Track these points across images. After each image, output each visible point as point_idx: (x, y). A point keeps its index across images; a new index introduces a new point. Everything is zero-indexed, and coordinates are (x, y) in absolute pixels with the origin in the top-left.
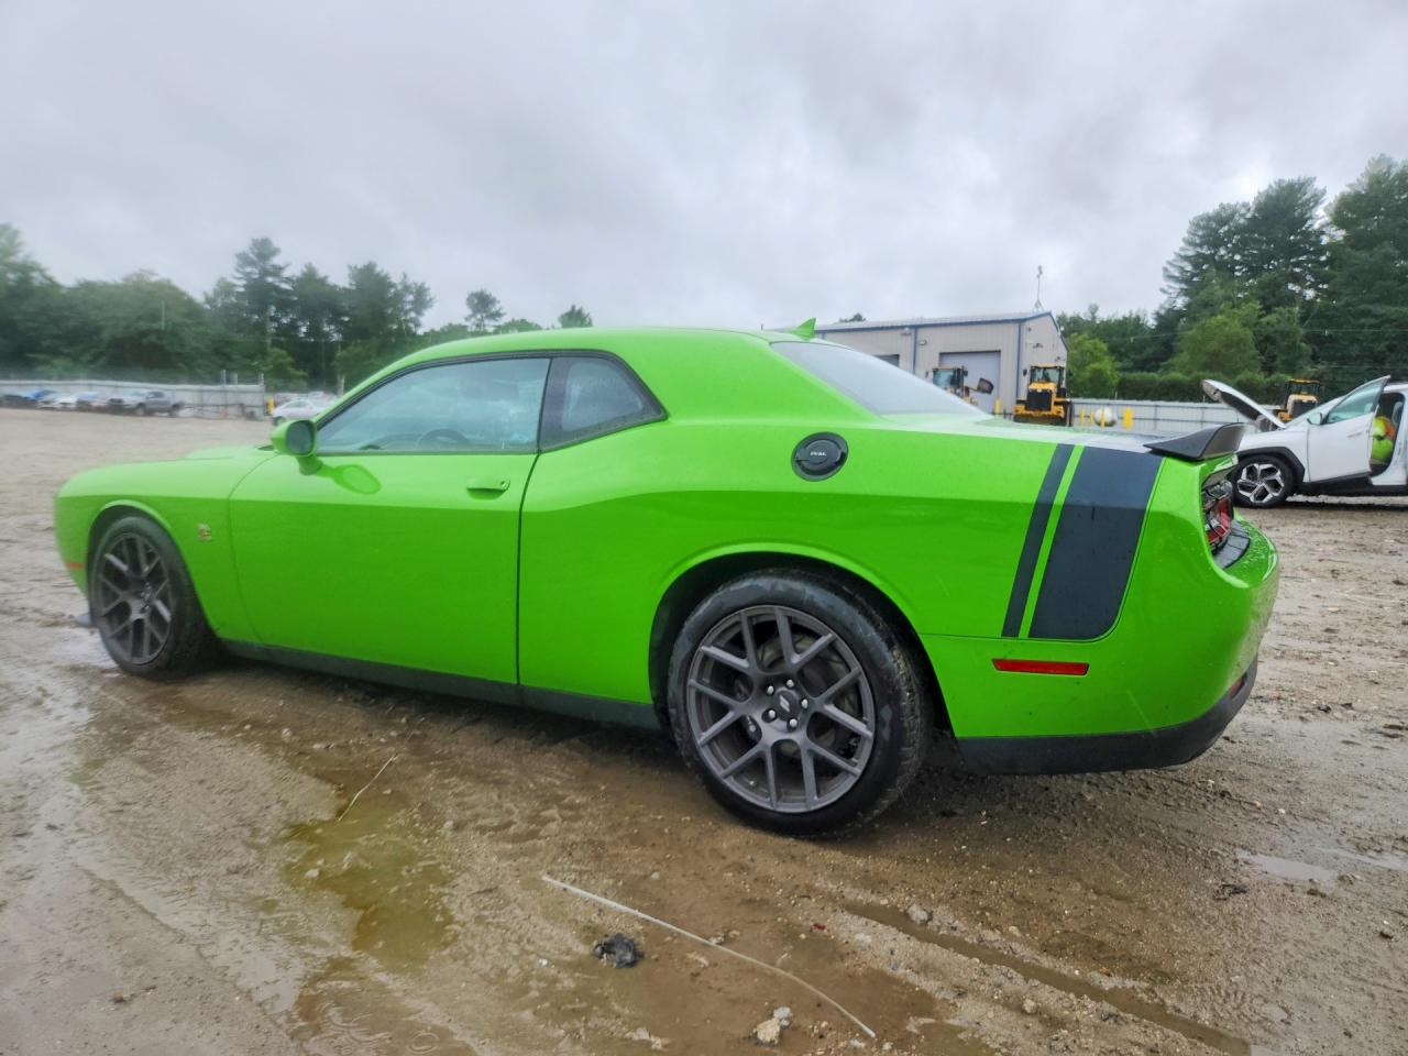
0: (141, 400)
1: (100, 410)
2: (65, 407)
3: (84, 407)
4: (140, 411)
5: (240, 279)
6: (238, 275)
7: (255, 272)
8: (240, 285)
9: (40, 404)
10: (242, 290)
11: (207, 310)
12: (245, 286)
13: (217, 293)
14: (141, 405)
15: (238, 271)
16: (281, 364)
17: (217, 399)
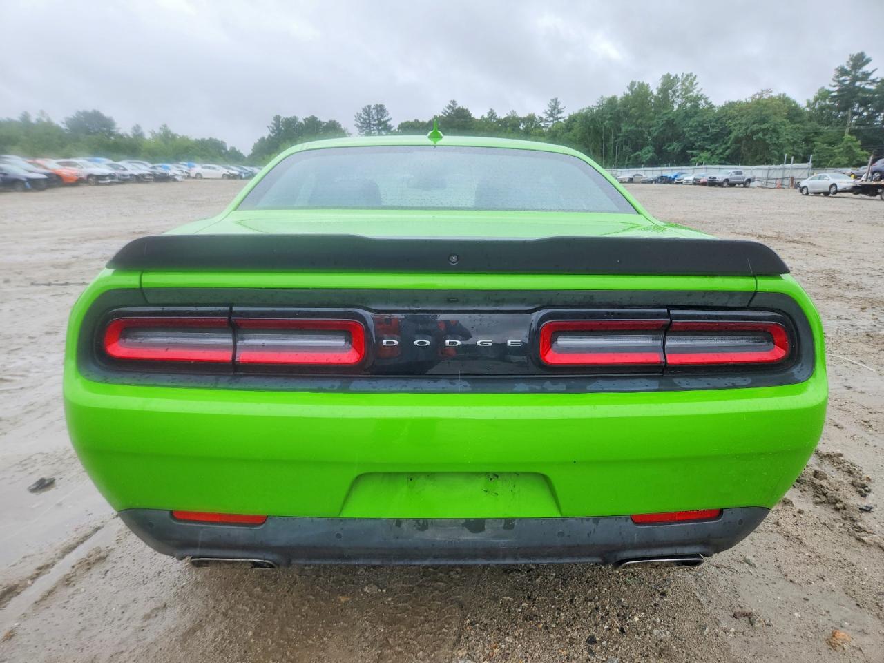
0: (727, 176)
1: (704, 184)
2: (687, 183)
3: (696, 183)
4: (725, 184)
5: (835, 86)
6: (836, 83)
7: (847, 79)
8: (834, 91)
9: (676, 181)
10: (835, 94)
11: (807, 112)
12: (838, 91)
13: (816, 99)
14: (727, 180)
15: (835, 81)
16: (850, 147)
17: (779, 174)
